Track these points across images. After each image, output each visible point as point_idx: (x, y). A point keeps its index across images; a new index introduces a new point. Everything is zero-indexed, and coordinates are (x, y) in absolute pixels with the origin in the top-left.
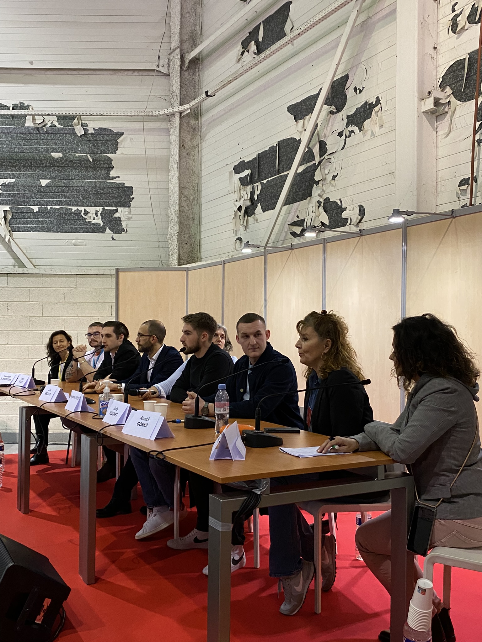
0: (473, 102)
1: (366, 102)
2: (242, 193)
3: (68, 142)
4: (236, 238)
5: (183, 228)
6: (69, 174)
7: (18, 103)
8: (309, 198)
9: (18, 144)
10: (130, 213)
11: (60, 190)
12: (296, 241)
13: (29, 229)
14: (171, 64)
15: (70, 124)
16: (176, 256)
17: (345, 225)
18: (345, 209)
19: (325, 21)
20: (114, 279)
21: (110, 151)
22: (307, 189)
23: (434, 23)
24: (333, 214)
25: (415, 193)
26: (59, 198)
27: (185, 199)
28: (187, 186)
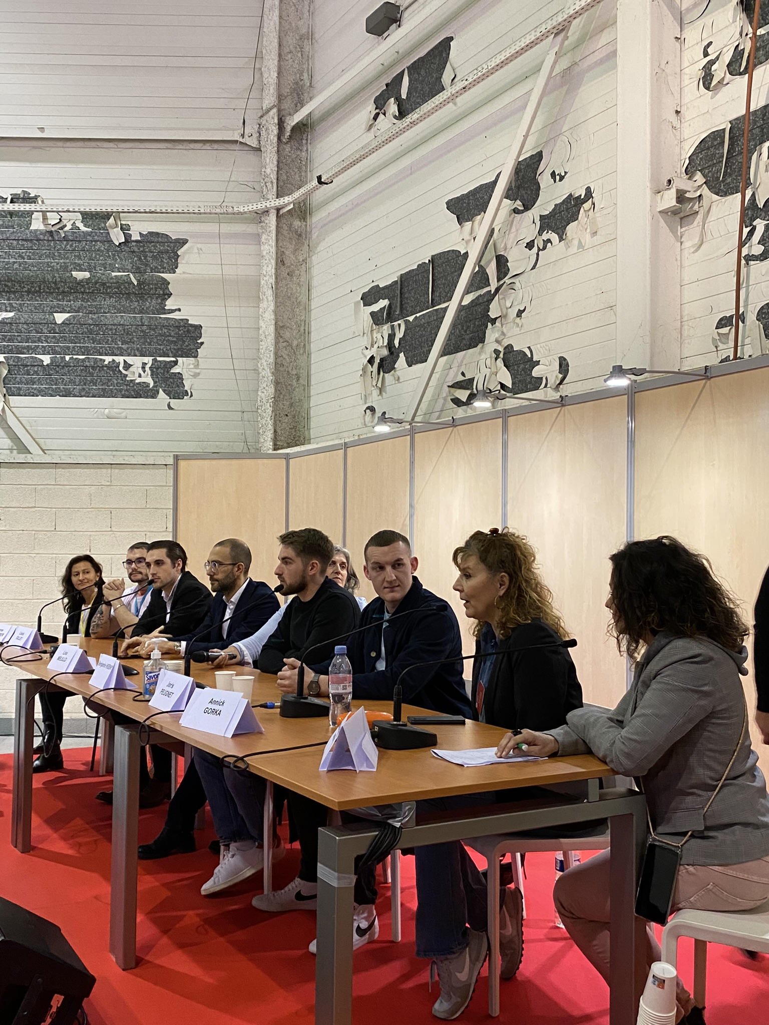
0: (738, 197)
1: (571, 195)
2: (374, 337)
3: (99, 255)
4: (367, 405)
5: (282, 391)
6: (100, 305)
7: (18, 193)
8: (480, 345)
9: (19, 256)
10: (197, 366)
11: (86, 330)
12: (460, 413)
13: (35, 392)
14: (263, 133)
15: (103, 225)
16: (269, 435)
17: (537, 388)
18: (538, 363)
19: (506, 68)
20: (171, 472)
21: (165, 268)
22: (478, 331)
23: (676, 74)
24: (518, 370)
25: (648, 339)
26: (85, 342)
27: (285, 344)
28: (288, 325)
